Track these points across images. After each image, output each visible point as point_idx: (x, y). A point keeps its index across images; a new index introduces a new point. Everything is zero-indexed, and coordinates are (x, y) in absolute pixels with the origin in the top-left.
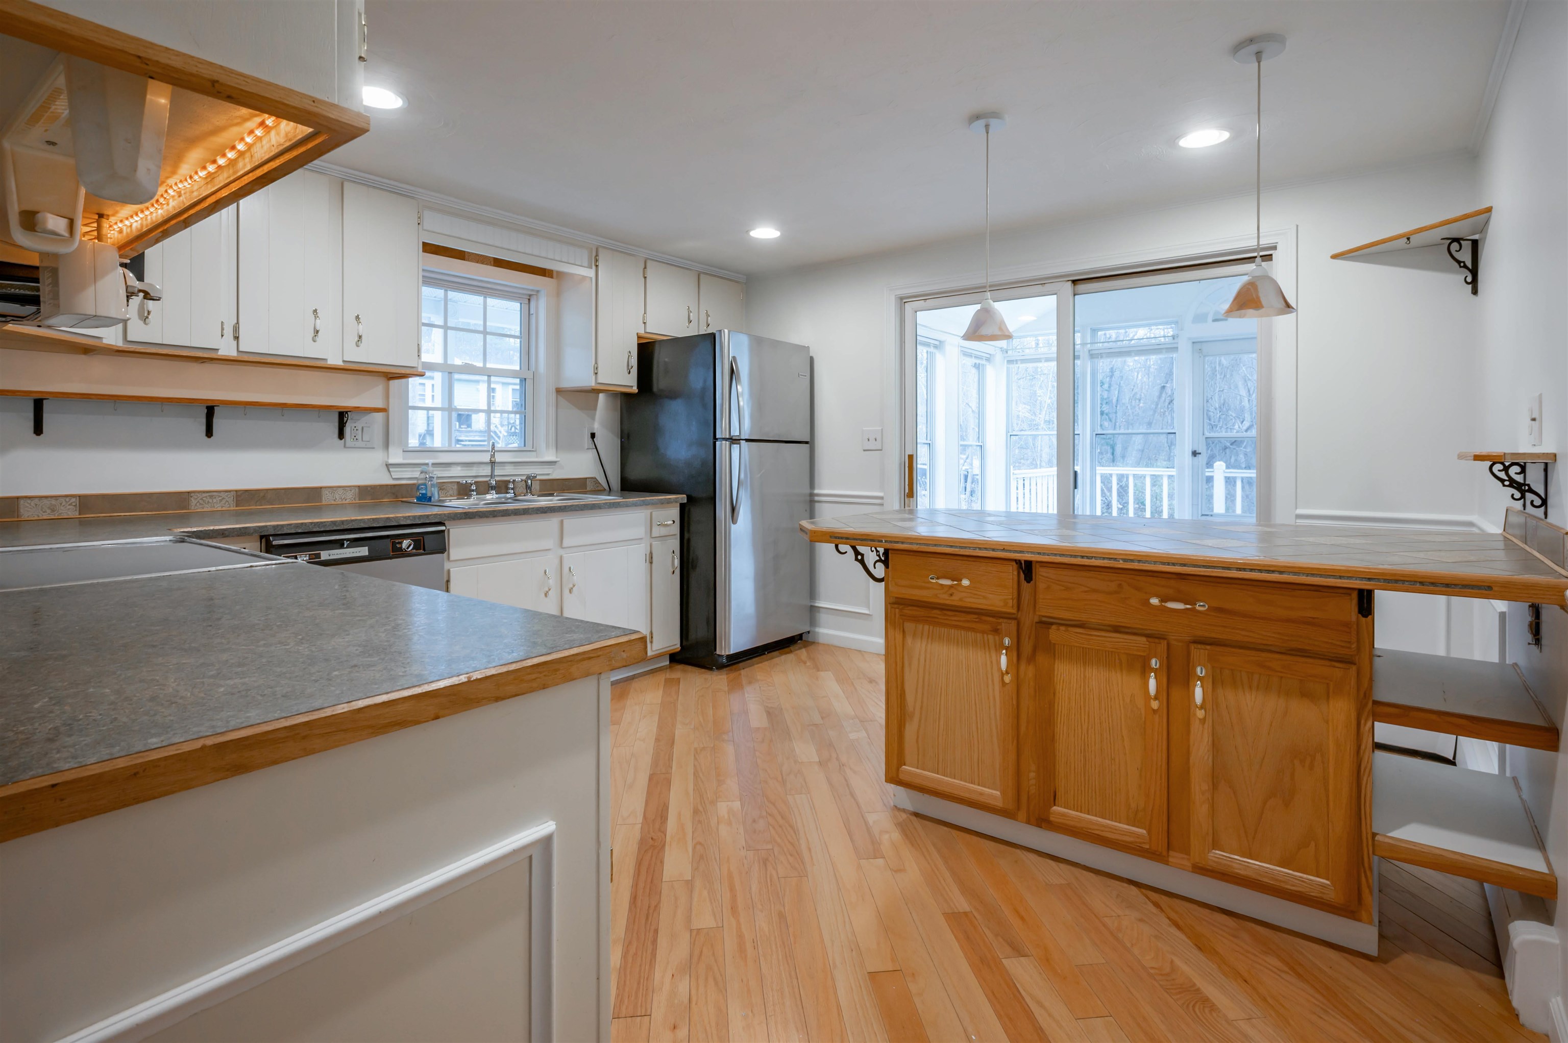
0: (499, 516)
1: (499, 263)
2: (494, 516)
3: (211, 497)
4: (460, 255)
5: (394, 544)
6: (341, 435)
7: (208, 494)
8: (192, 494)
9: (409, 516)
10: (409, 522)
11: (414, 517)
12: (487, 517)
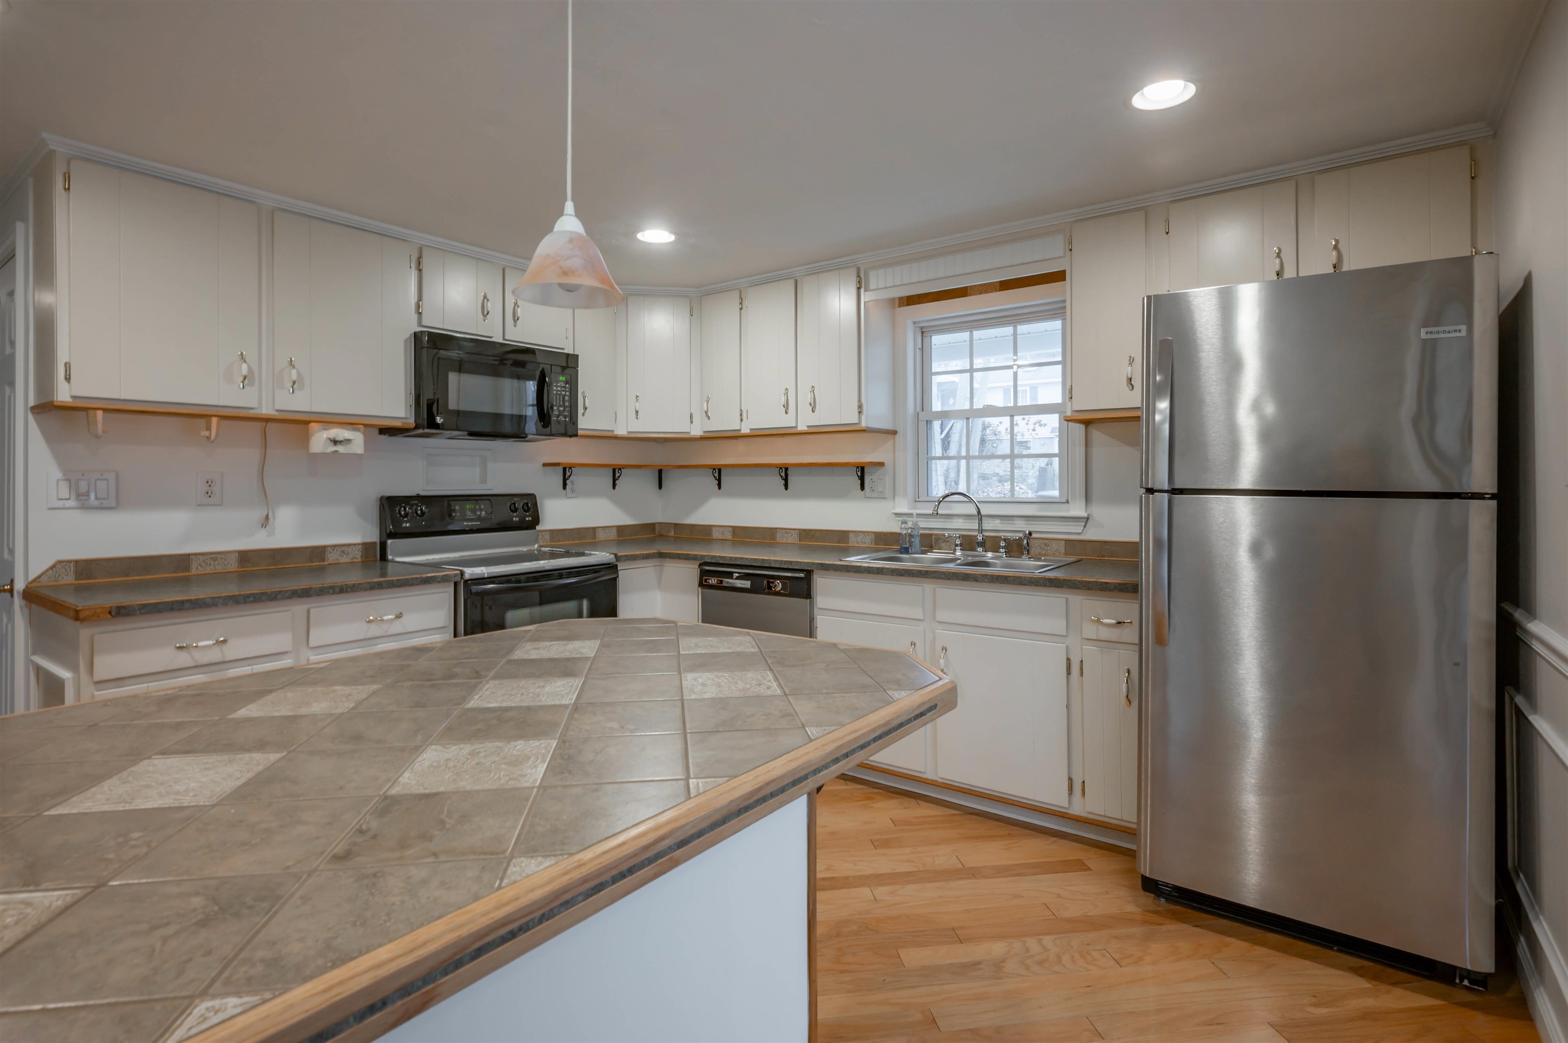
0: (852, 572)
1: (1005, 285)
2: (848, 571)
3: (786, 532)
4: (962, 293)
5: (769, 582)
6: (862, 487)
7: (785, 531)
8: (778, 530)
9: (777, 561)
10: (777, 566)
11: (781, 561)
12: (841, 571)
